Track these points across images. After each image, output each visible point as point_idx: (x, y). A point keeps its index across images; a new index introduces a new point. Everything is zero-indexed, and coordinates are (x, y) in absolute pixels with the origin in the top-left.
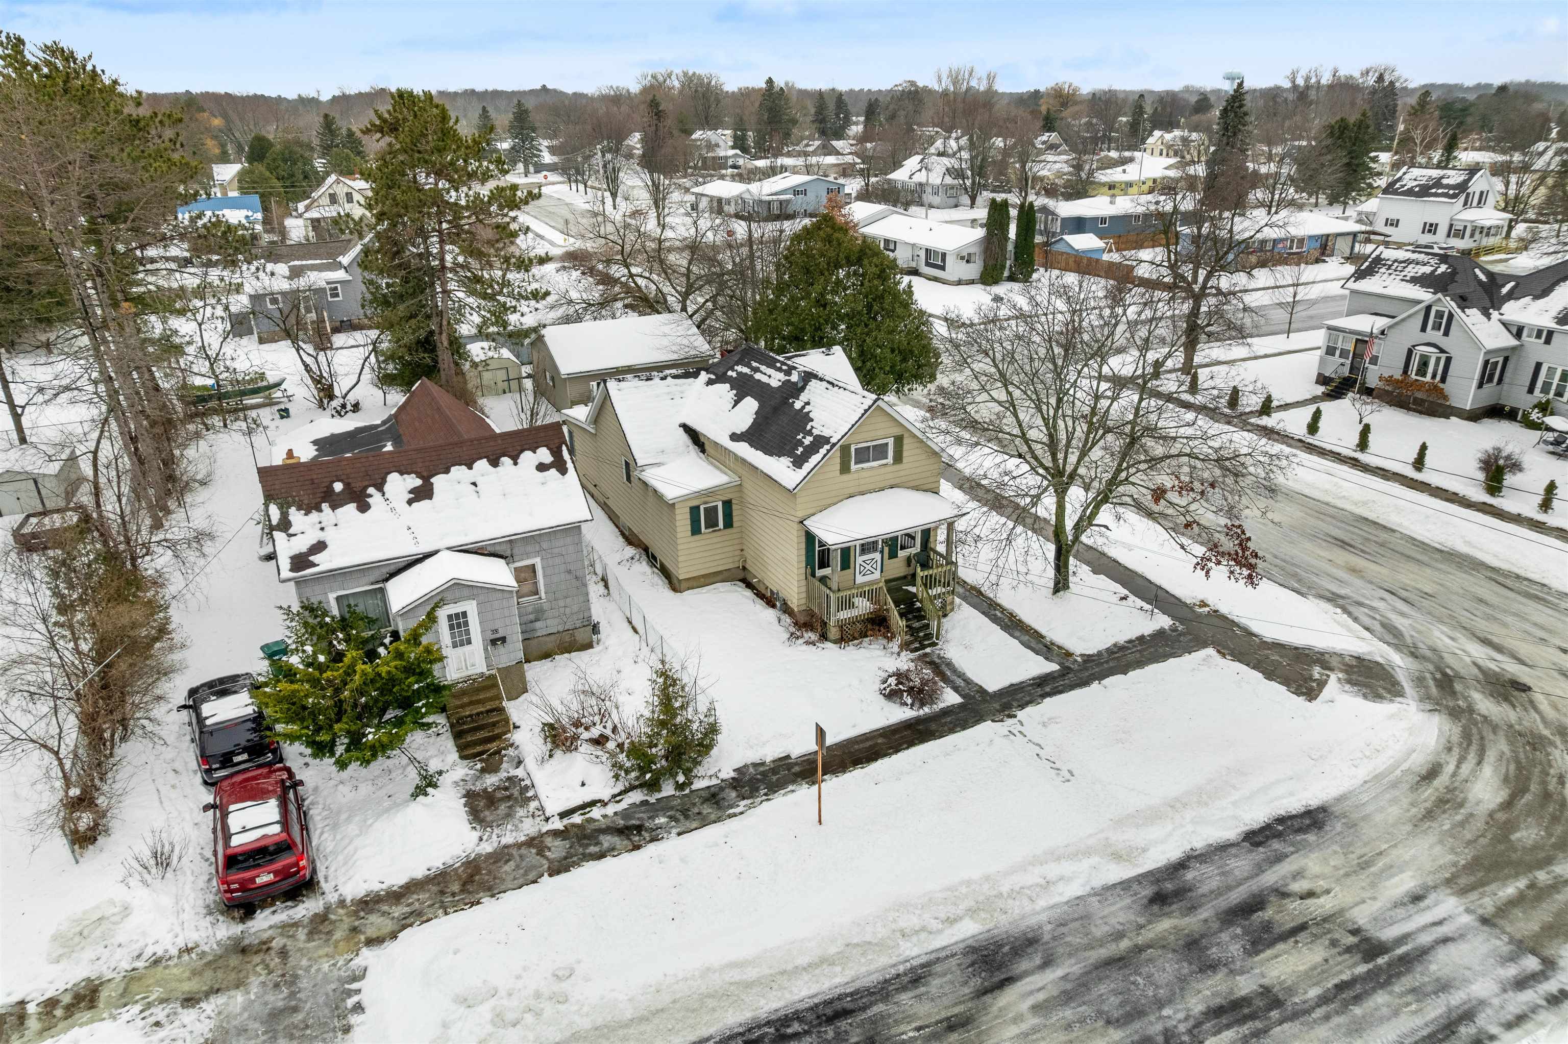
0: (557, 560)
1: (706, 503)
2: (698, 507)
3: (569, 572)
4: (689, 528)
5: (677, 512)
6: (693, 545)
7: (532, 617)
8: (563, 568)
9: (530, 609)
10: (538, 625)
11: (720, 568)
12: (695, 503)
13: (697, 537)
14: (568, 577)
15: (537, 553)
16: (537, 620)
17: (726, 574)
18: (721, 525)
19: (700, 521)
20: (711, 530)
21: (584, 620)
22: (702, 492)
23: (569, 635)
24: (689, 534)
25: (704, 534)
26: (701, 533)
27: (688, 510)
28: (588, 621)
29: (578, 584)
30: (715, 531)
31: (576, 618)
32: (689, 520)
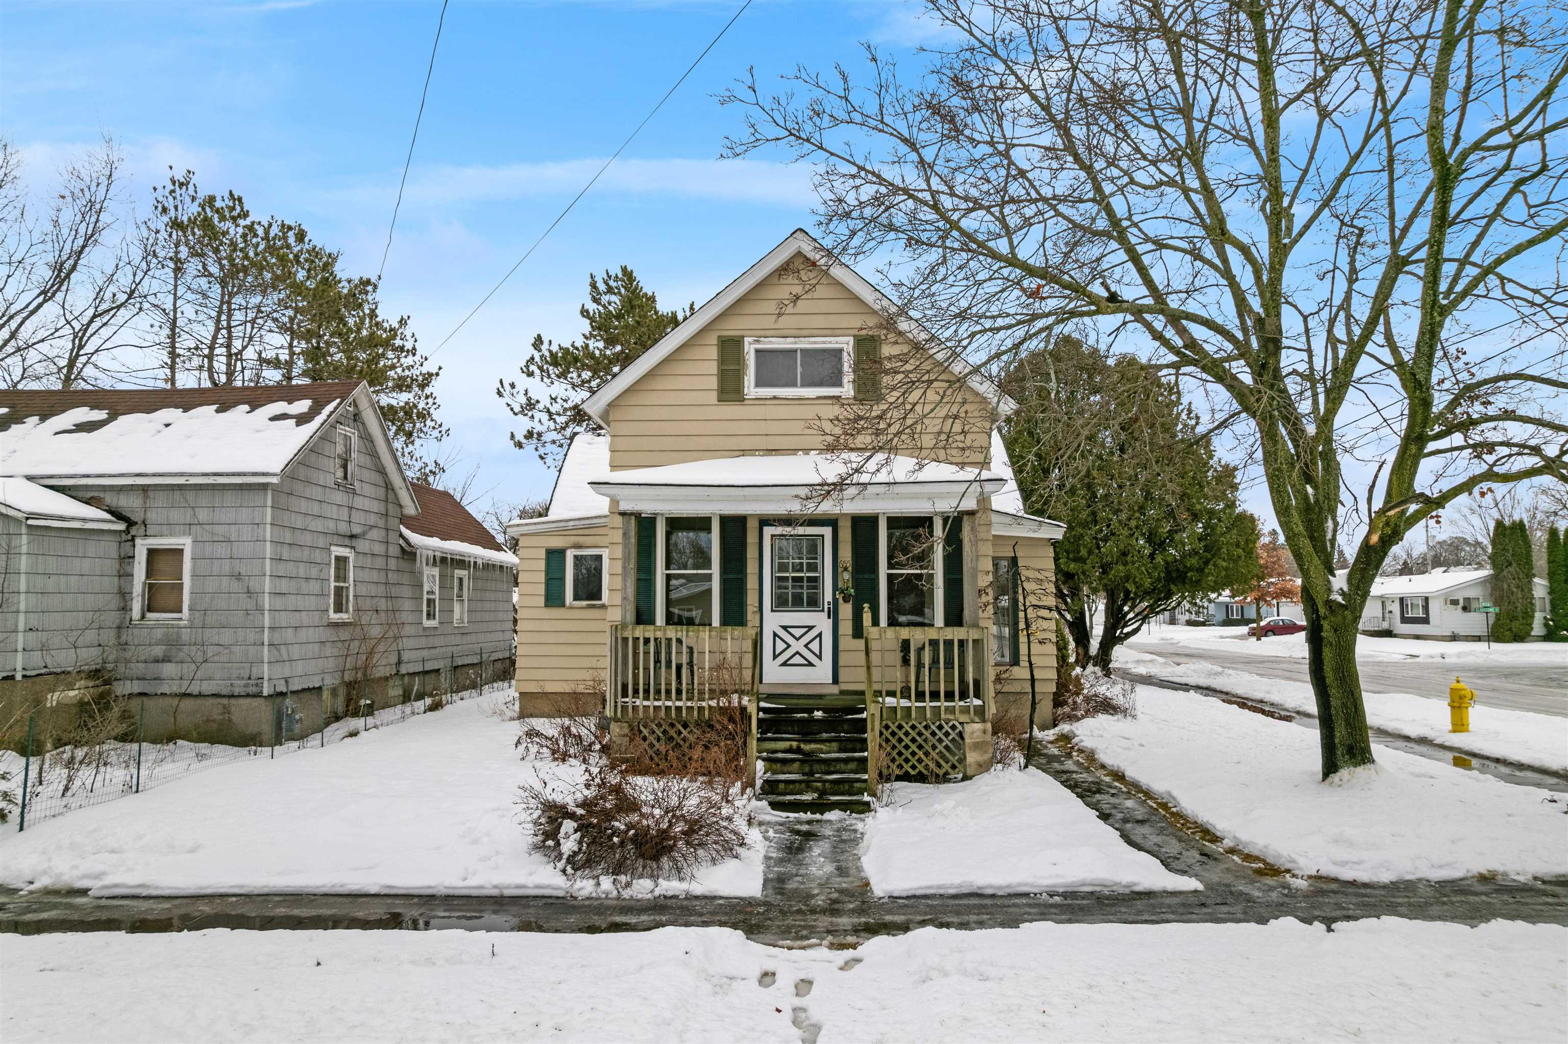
0: (221, 550)
1: (578, 546)
2: (561, 553)
4: (541, 589)
5: (521, 555)
6: (543, 626)
7: (158, 651)
8: (226, 566)
9: (159, 634)
10: (168, 669)
12: (556, 543)
13: (556, 612)
14: (236, 586)
15: (188, 527)
16: (166, 659)
19: (562, 579)
20: (584, 603)
21: (251, 682)
22: (571, 523)
23: (221, 707)
24: (541, 601)
25: (571, 608)
26: (563, 605)
27: (542, 554)
28: (257, 685)
29: (250, 605)
30: (593, 606)
31: (235, 673)
32: (543, 574)
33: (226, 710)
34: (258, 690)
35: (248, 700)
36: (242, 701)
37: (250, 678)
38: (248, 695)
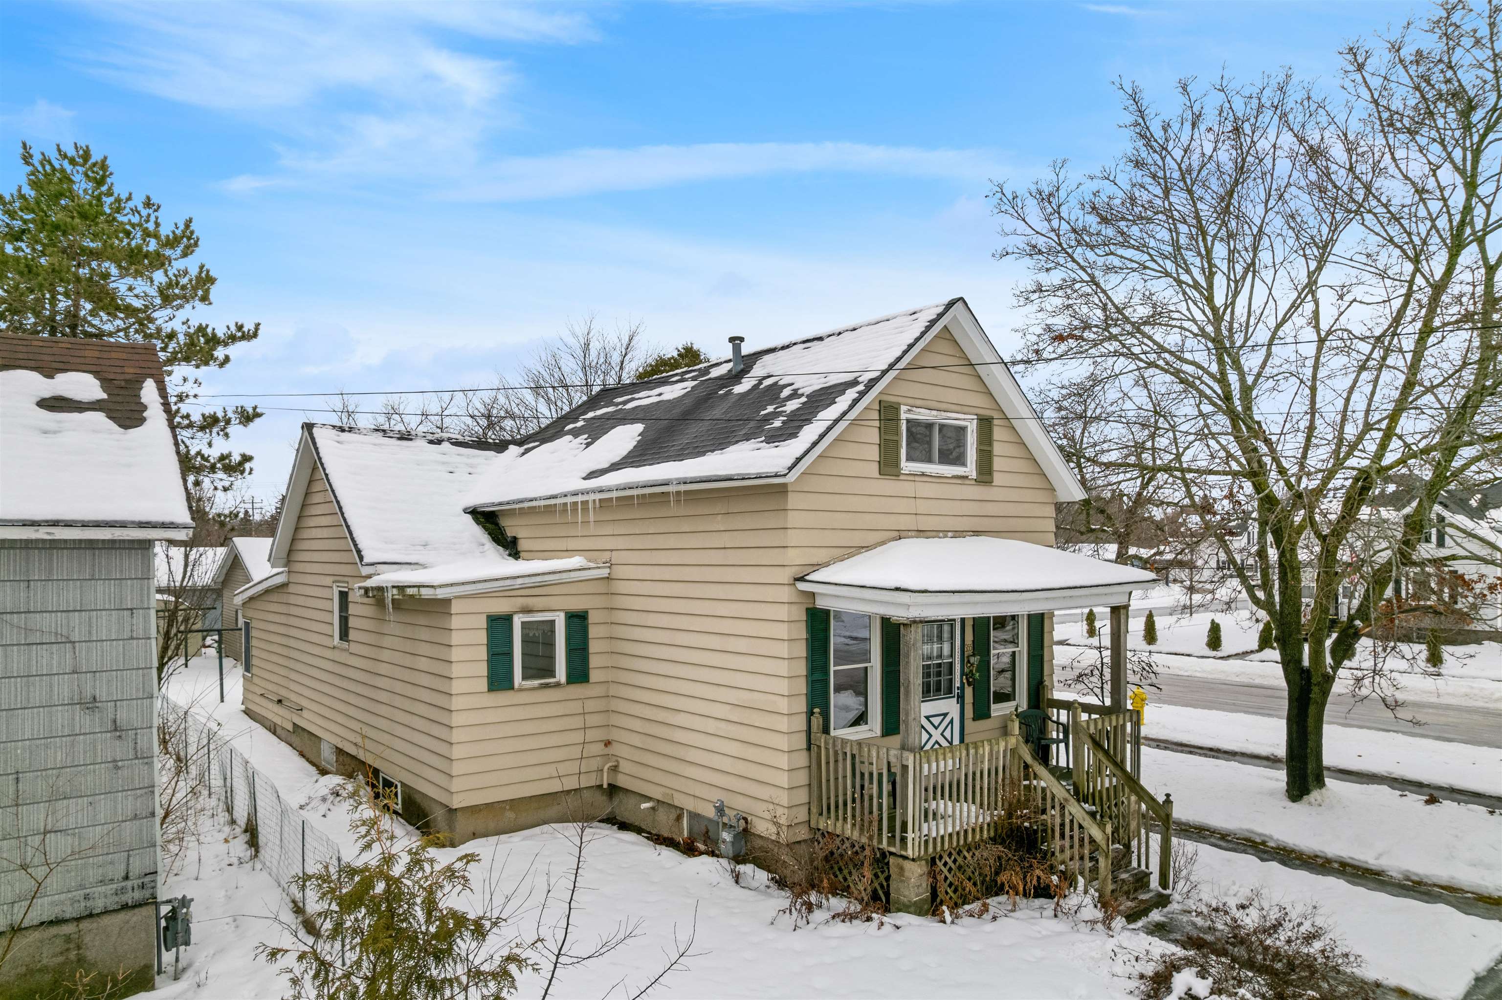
0: (50, 659)
1: (528, 611)
2: (508, 619)
3: (91, 704)
4: (483, 669)
5: (456, 622)
6: (491, 716)
8: (64, 688)
11: (555, 786)
12: (500, 607)
13: (502, 698)
14: (84, 721)
17: (571, 803)
18: (561, 673)
19: (510, 654)
20: (536, 682)
21: (129, 884)
22: (520, 581)
23: (59, 941)
24: (483, 685)
25: (521, 690)
26: (511, 687)
27: (483, 622)
28: (143, 886)
29: (121, 750)
30: (546, 686)
31: (93, 875)
32: (485, 648)
33: (74, 943)
34: (147, 893)
35: (122, 916)
36: (106, 920)
37: (126, 878)
38: (125, 907)
